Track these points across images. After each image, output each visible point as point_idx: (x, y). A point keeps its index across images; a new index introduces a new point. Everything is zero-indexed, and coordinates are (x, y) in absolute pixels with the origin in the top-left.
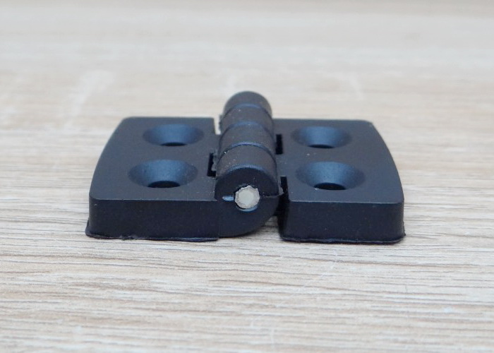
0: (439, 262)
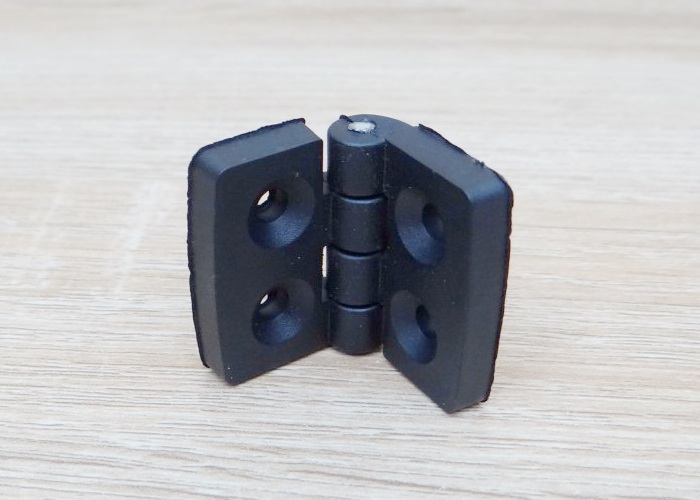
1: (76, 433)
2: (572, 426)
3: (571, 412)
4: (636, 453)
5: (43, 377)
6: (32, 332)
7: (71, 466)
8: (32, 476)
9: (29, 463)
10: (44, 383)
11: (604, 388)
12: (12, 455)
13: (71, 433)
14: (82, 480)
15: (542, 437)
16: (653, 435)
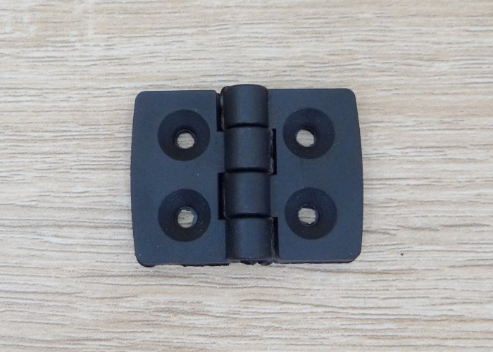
0: (391, 268)
1: (100, 199)
2: (421, 162)
3: (421, 148)
4: (458, 184)
5: (63, 143)
6: (40, 92)
7: (105, 230)
8: (82, 241)
9: (77, 230)
10: (64, 150)
11: (445, 120)
12: (64, 224)
13: (96, 199)
14: (115, 242)
15: (400, 175)
16: (471, 167)
